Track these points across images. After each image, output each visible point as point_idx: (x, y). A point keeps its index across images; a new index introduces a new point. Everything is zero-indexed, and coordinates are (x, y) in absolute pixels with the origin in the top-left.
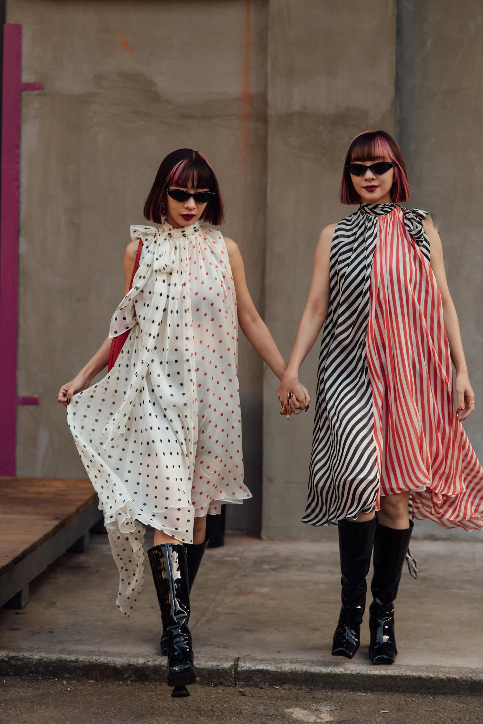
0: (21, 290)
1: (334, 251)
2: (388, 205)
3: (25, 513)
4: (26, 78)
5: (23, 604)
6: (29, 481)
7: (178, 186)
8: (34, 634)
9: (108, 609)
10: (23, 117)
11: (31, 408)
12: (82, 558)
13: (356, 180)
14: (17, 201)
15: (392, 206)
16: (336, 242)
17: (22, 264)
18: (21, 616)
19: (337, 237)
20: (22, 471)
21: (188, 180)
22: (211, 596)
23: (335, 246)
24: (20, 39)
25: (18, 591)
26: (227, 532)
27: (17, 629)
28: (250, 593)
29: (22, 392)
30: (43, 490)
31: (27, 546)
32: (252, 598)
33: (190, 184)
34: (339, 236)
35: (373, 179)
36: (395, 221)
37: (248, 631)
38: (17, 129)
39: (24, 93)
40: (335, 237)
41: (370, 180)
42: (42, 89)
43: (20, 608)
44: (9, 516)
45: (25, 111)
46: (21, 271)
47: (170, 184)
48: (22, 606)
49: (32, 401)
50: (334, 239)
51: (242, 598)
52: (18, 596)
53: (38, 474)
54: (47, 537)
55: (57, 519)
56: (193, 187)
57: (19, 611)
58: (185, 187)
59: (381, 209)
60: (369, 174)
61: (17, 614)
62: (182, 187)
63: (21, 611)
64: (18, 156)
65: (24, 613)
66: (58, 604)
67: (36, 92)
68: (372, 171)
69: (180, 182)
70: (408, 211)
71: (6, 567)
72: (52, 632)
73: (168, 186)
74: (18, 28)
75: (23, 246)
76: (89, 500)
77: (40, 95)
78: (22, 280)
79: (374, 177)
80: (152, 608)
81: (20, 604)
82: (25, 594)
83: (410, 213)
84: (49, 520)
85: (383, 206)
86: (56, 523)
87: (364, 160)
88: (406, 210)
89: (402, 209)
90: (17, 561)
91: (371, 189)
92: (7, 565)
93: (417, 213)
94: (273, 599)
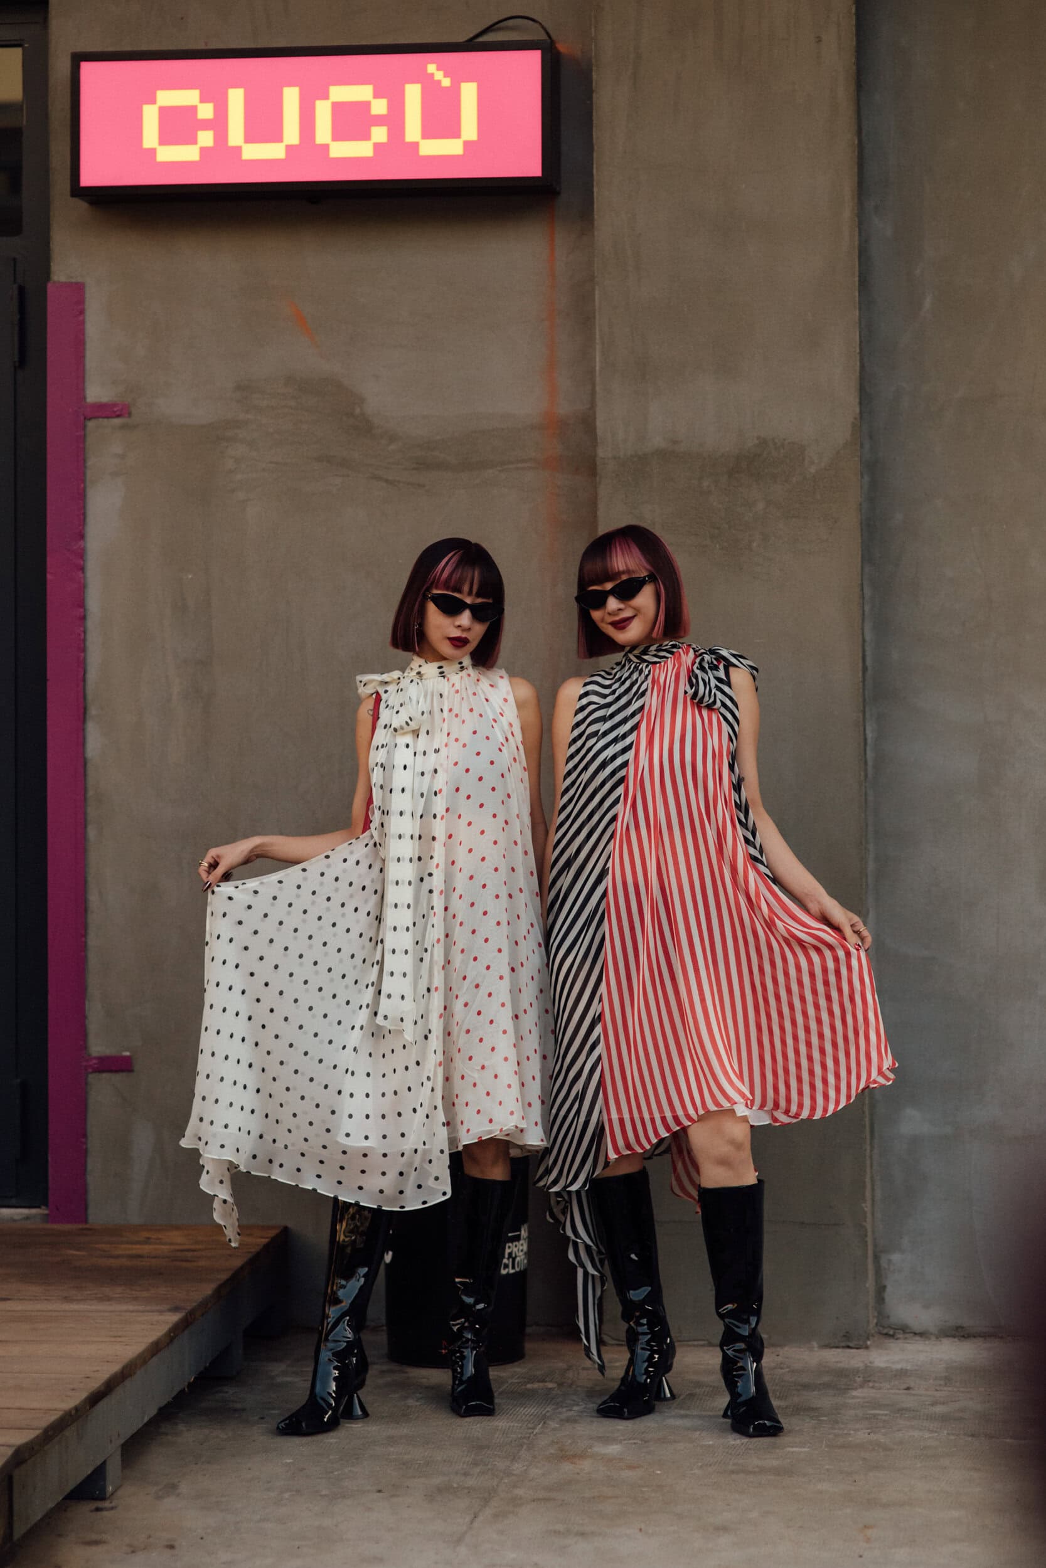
0: (92, 833)
1: (580, 716)
2: (667, 645)
3: (109, 1299)
4: (96, 392)
5: (110, 1489)
6: (115, 1232)
7: (447, 589)
8: (133, 1552)
9: (287, 1495)
10: (89, 474)
11: (117, 1078)
12: (230, 1392)
13: (596, 615)
14: (81, 647)
15: (674, 646)
16: (584, 701)
17: (93, 777)
18: (105, 1513)
19: (586, 694)
20: (99, 1213)
21: (465, 581)
22: (501, 1465)
23: (582, 709)
24: (82, 312)
25: (99, 1463)
26: (529, 1330)
27: (96, 1543)
28: (582, 1456)
29: (98, 1047)
30: (146, 1249)
31: (116, 1368)
32: (586, 1465)
33: (466, 588)
34: (590, 692)
35: (620, 610)
36: (682, 669)
37: (582, 1534)
38: (80, 497)
39: (91, 424)
40: (582, 694)
41: (616, 613)
42: (130, 414)
43: (103, 1498)
44: (74, 1306)
45: (93, 462)
46: (91, 793)
47: (435, 584)
48: (108, 1495)
49: (119, 1065)
50: (581, 697)
51: (567, 1467)
52: (100, 1472)
53: (135, 1219)
54: (156, 1348)
55: (176, 1309)
56: (470, 593)
57: (100, 1504)
58: (460, 591)
59: (655, 652)
60: (613, 603)
61: (98, 1510)
62: (453, 591)
63: (107, 1504)
64: (81, 554)
65: (112, 1508)
66: (184, 1488)
67: (117, 421)
68: (616, 598)
69: (452, 583)
70: (702, 651)
71: (73, 1412)
72: (172, 1547)
73: (429, 589)
74: (78, 289)
75: (95, 741)
76: (242, 1268)
77: (123, 427)
78: (92, 812)
79: (622, 606)
80: (380, 1491)
81: (103, 1489)
82: (114, 1470)
83: (705, 655)
84: (161, 1312)
85: (657, 647)
86: (175, 1318)
87: (600, 582)
88: (700, 650)
89: (693, 649)
90: (95, 1398)
91: (621, 625)
92: (76, 1409)
93: (718, 655)
94: (631, 1467)
